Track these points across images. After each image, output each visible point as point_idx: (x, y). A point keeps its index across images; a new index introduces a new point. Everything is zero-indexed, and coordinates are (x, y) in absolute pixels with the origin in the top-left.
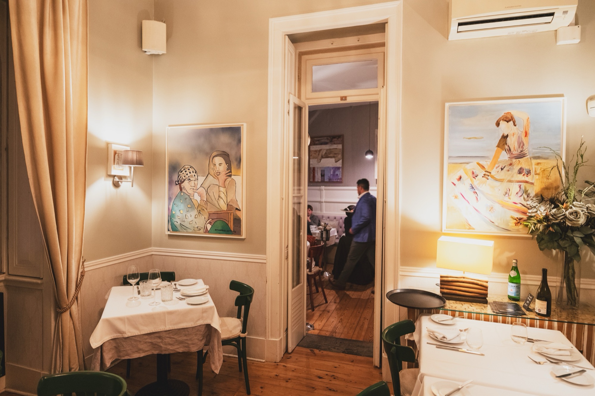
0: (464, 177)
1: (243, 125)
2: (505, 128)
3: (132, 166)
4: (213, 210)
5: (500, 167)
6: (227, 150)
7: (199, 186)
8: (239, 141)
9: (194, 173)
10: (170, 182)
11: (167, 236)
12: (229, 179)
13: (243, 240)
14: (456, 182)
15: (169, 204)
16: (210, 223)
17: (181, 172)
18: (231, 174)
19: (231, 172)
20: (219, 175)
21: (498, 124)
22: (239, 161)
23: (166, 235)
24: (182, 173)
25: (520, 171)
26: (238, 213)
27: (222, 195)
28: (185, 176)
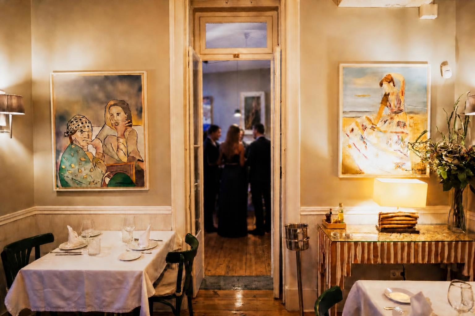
0: (356, 129)
1: (143, 73)
2: (387, 87)
3: (11, 114)
4: (111, 163)
5: (384, 121)
6: (126, 98)
7: (94, 138)
8: (140, 89)
9: (88, 124)
10: (58, 134)
11: (56, 192)
12: (129, 129)
13: (146, 191)
14: (349, 133)
15: (57, 157)
16: (108, 176)
17: (71, 122)
18: (131, 124)
19: (131, 122)
20: (117, 125)
21: (381, 84)
22: (140, 111)
23: (53, 192)
24: (73, 123)
25: (398, 124)
26: (140, 164)
27: (122, 147)
28: (76, 127)
